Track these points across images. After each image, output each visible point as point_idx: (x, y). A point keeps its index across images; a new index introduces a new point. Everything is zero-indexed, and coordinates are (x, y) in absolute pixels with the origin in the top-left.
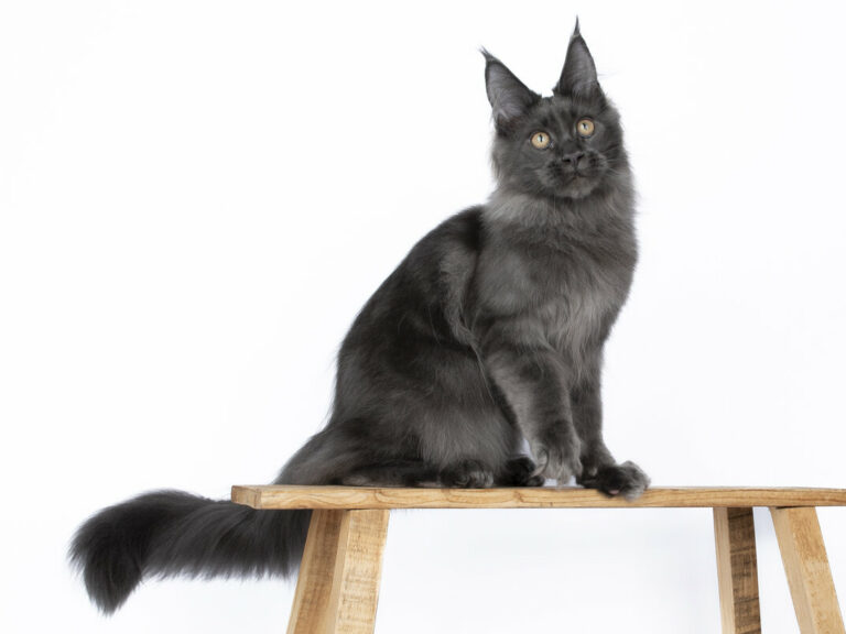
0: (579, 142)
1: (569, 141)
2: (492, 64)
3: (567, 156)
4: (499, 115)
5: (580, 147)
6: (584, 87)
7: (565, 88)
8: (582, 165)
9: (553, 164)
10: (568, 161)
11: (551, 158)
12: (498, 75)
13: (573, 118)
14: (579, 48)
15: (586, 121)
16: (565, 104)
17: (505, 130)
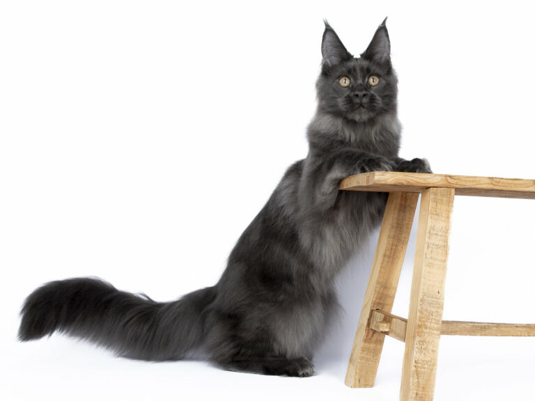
1: (361, 85)
2: (329, 30)
3: (357, 93)
4: (326, 62)
6: (381, 58)
9: (348, 96)
10: (357, 96)
12: (331, 38)
14: (383, 34)
15: (375, 77)
17: (327, 72)
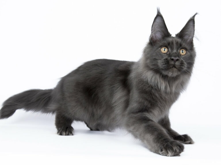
0: (179, 55)
5: (179, 57)
7: (181, 35)
8: (177, 63)
11: (166, 57)
13: (180, 46)
16: (179, 40)
